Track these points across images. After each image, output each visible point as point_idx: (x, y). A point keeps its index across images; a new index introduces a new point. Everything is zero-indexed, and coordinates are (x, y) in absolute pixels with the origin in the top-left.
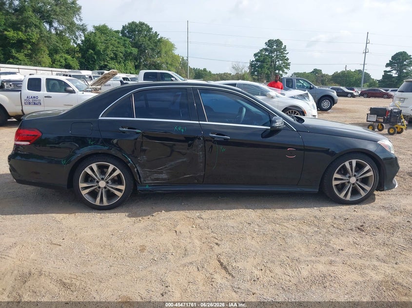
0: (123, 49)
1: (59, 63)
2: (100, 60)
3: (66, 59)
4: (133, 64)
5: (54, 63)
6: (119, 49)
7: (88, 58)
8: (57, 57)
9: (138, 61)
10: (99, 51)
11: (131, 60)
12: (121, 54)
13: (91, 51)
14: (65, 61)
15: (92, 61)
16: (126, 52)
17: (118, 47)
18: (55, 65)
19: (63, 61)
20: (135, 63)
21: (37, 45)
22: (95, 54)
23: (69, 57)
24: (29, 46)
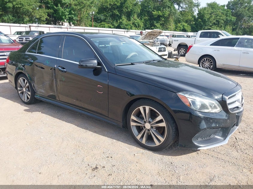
0: (224, 17)
1: (179, 29)
2: (206, 26)
3: (183, 26)
4: (231, 27)
5: (176, 28)
6: (221, 18)
7: (198, 25)
8: (179, 25)
9: (236, 26)
10: (205, 20)
11: (230, 25)
12: (222, 21)
13: (200, 20)
14: (183, 27)
15: (200, 26)
16: (227, 19)
17: (221, 16)
18: (176, 30)
19: (182, 27)
20: (233, 27)
21: (168, 18)
22: (202, 21)
23: (186, 24)
24: (163, 19)
